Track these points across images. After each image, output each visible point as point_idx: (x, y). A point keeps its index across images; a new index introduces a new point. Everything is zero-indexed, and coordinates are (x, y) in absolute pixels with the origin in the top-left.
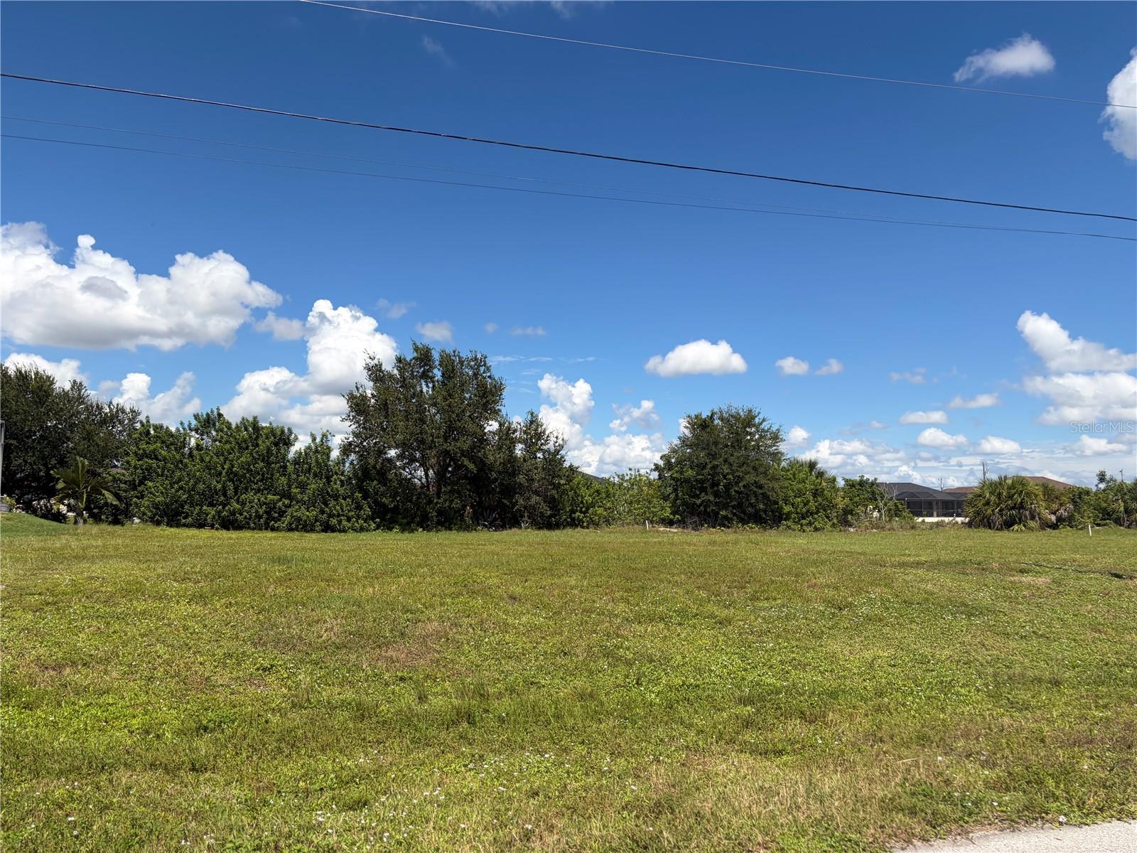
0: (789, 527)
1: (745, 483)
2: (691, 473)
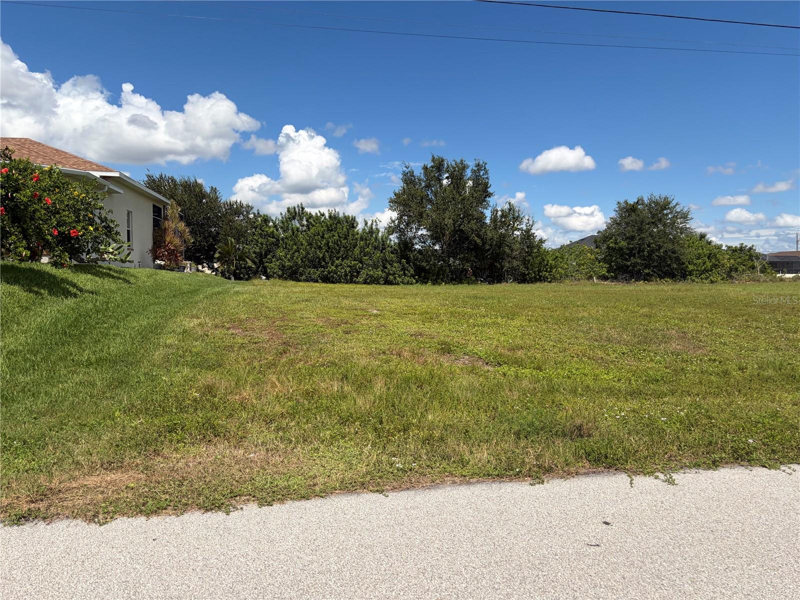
0: (693, 281)
1: (664, 250)
2: (624, 244)
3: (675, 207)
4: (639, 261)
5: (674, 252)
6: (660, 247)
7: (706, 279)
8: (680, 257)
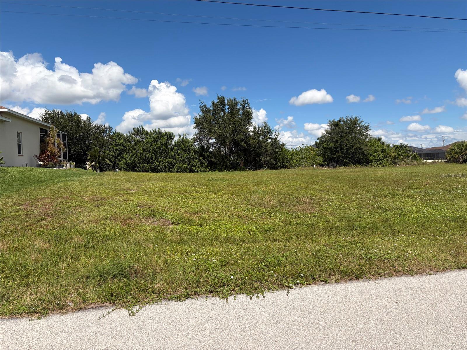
0: (373, 165)
1: (355, 148)
2: (331, 145)
3: (361, 123)
4: (341, 155)
5: (361, 149)
6: (353, 146)
7: (380, 164)
8: (364, 152)
